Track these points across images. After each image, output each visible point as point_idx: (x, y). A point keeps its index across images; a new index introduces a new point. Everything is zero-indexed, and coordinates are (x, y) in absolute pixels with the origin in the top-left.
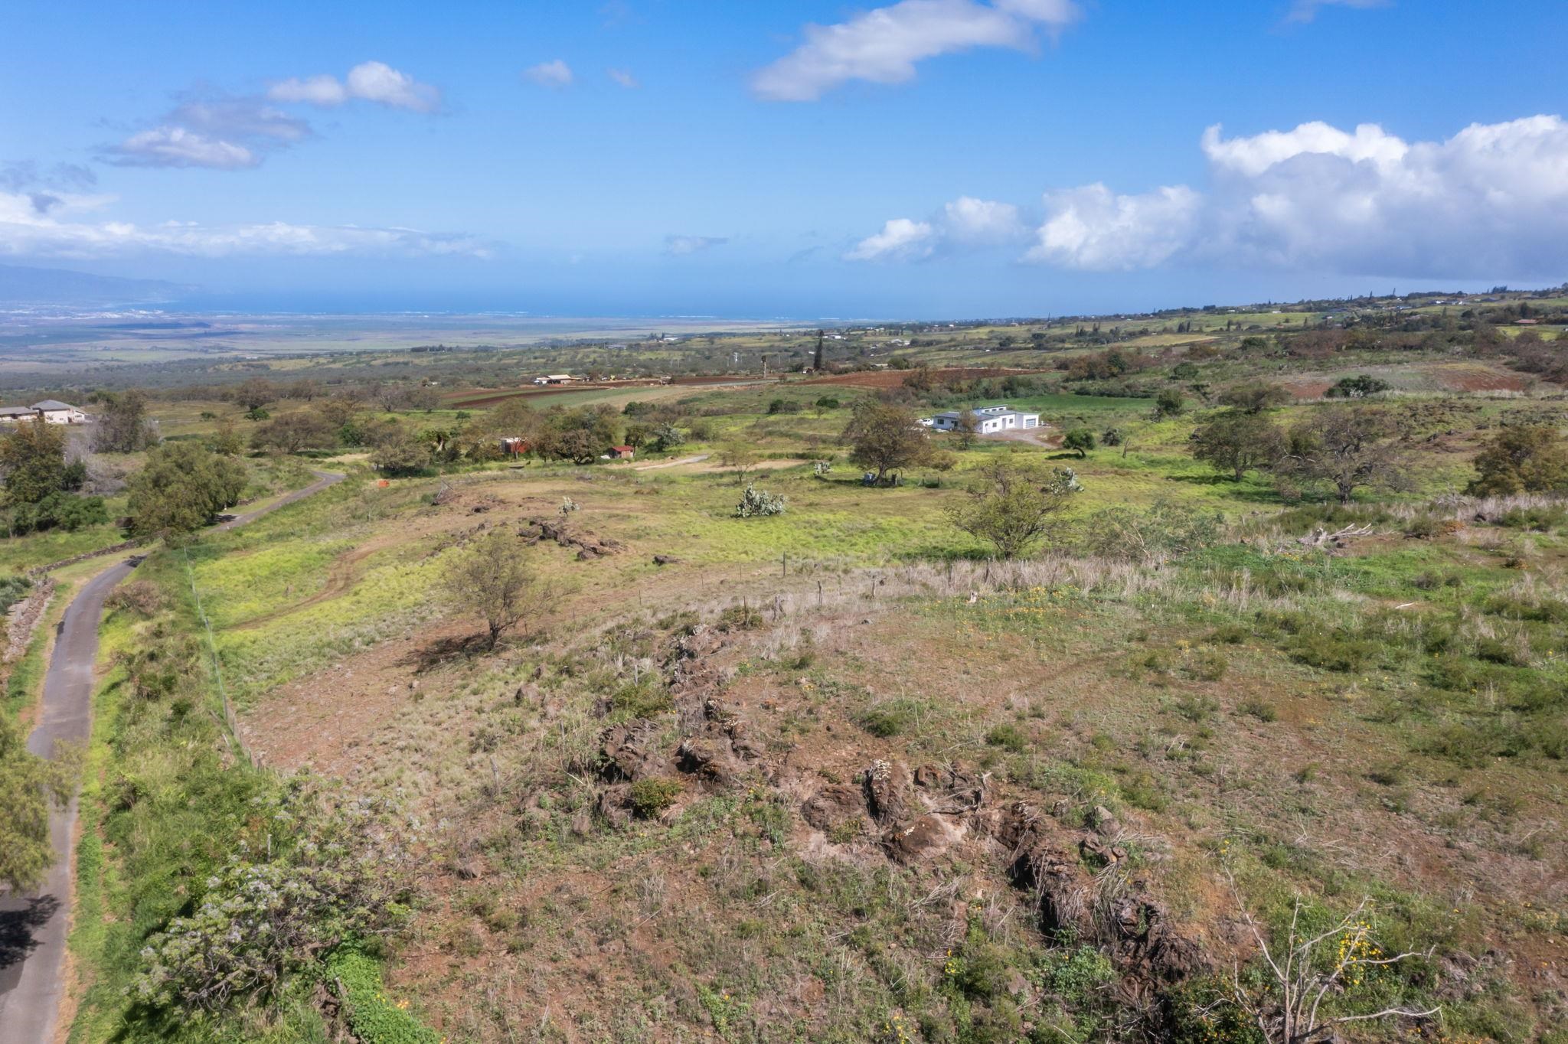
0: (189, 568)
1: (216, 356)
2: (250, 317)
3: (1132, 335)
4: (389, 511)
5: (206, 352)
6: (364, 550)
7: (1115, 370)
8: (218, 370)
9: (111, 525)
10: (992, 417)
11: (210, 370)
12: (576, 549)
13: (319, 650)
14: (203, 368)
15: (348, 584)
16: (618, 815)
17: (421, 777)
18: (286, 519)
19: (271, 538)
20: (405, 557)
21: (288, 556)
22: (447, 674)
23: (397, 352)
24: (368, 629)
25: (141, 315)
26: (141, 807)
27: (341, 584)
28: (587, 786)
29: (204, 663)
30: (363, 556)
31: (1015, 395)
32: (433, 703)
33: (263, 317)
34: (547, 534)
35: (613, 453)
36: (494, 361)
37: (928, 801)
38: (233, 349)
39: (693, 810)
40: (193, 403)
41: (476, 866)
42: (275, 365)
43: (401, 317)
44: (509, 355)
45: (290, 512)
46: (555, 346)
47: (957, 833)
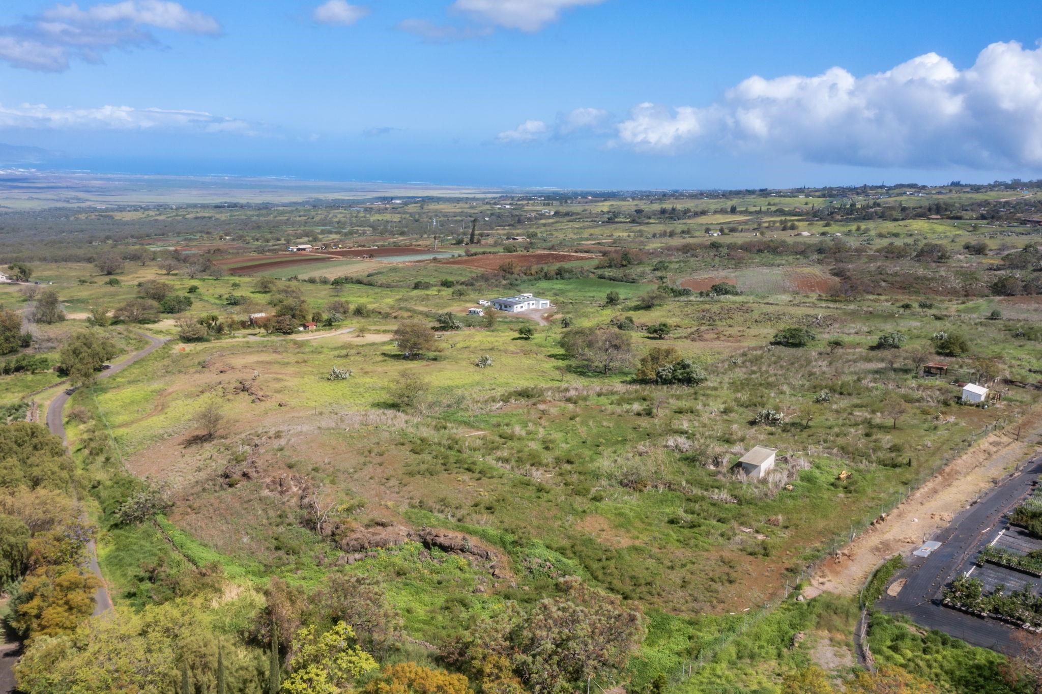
0: (95, 398)
1: (75, 205)
3: (696, 214)
4: (183, 369)
5: (68, 202)
6: (170, 390)
7: (624, 263)
8: (77, 219)
10: (520, 302)
11: (72, 218)
12: (253, 397)
13: (152, 438)
14: (67, 217)
15: (162, 408)
16: (225, 486)
17: (180, 478)
18: (136, 371)
19: (129, 383)
20: (189, 396)
21: (138, 393)
22: (194, 448)
23: (204, 207)
24: (170, 430)
25: (20, 172)
26: (101, 487)
27: (160, 408)
28: (221, 480)
29: (111, 443)
30: (170, 394)
32: (188, 458)
34: (244, 389)
35: (305, 326)
36: (271, 217)
37: (292, 483)
38: (88, 200)
39: (243, 486)
40: (70, 264)
41: (191, 498)
42: (118, 216)
43: (208, 179)
44: (282, 213)
45: (137, 366)
46: (316, 205)
47: (295, 489)
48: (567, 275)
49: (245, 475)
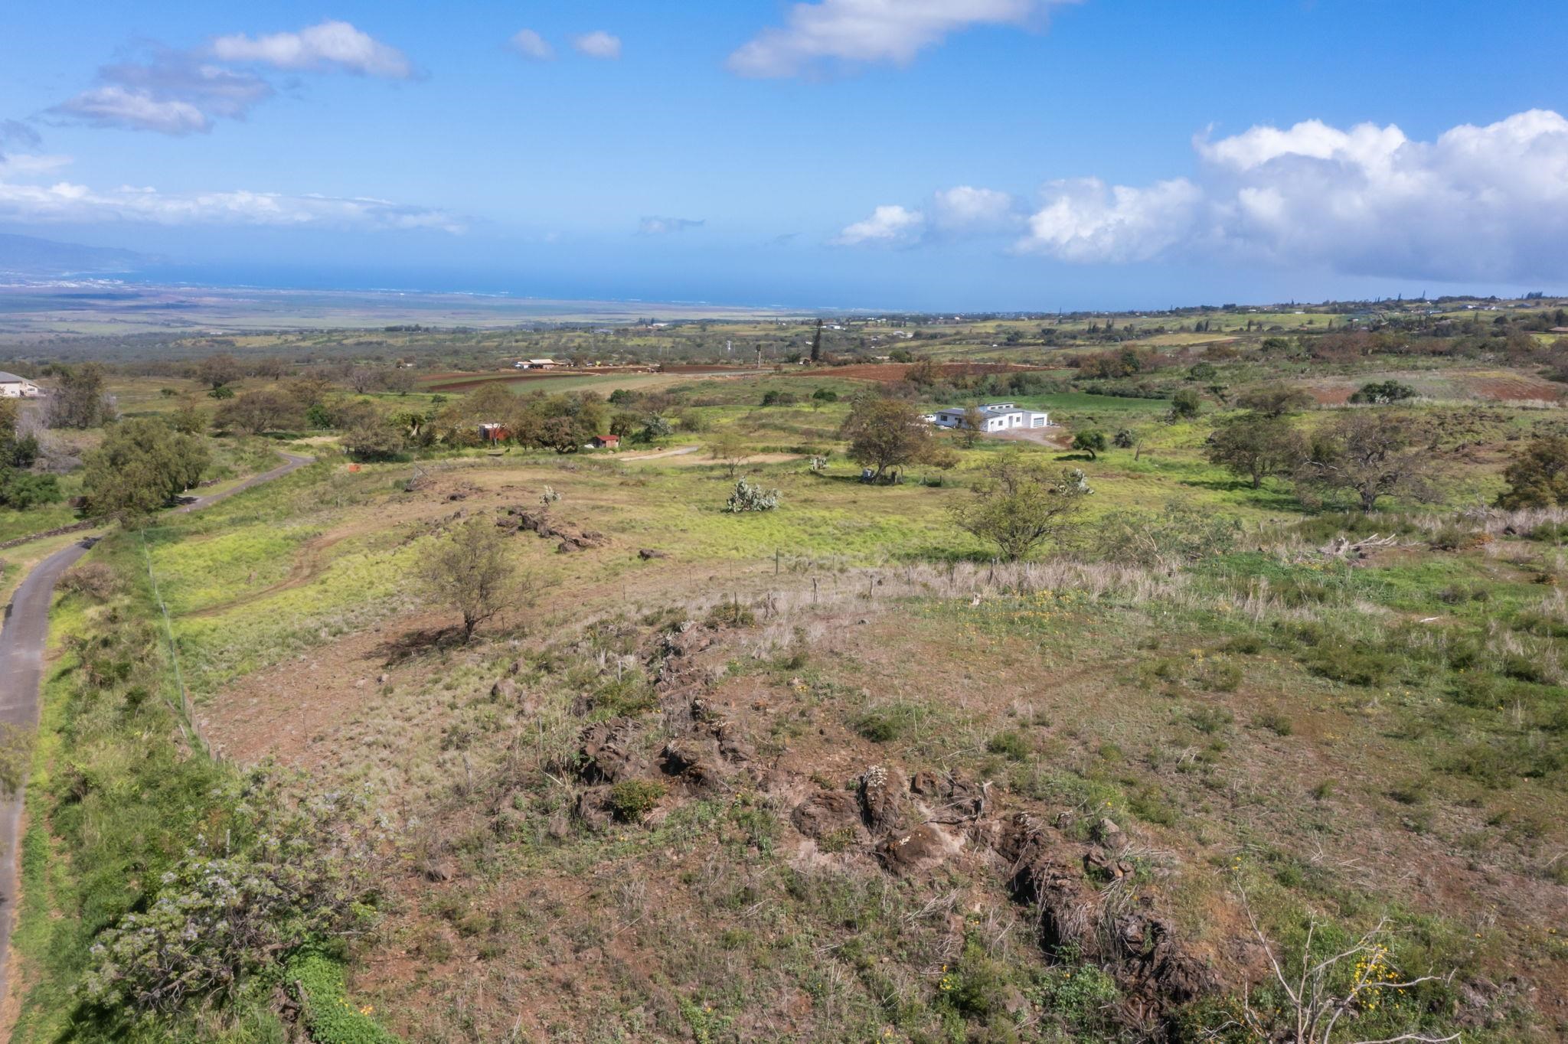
0: (146, 552)
1: (179, 330)
2: (215, 290)
3: (1147, 333)
4: (360, 497)
5: (168, 325)
6: (332, 537)
7: (1129, 369)
8: (180, 345)
9: (64, 505)
10: (997, 415)
11: (171, 345)
12: (557, 541)
13: (283, 640)
14: (164, 342)
15: (315, 572)
16: (597, 817)
17: (388, 774)
18: (250, 503)
19: (233, 522)
20: (376, 545)
21: (252, 542)
22: (418, 668)
23: (370, 331)
24: (336, 619)
25: (100, 284)
26: (91, 800)
27: (306, 572)
28: (565, 787)
29: (161, 651)
30: (331, 543)
31: (1023, 393)
32: (403, 697)
33: (230, 290)
34: (526, 525)
35: (597, 442)
36: (473, 342)
37: (925, 810)
38: (197, 324)
39: (677, 814)
40: (152, 379)
41: (446, 867)
42: (241, 342)
43: (376, 295)
44: (488, 337)
45: (254, 496)
46: (538, 329)
47: (955, 844)
48: (1030, 388)
49: (674, 765)
